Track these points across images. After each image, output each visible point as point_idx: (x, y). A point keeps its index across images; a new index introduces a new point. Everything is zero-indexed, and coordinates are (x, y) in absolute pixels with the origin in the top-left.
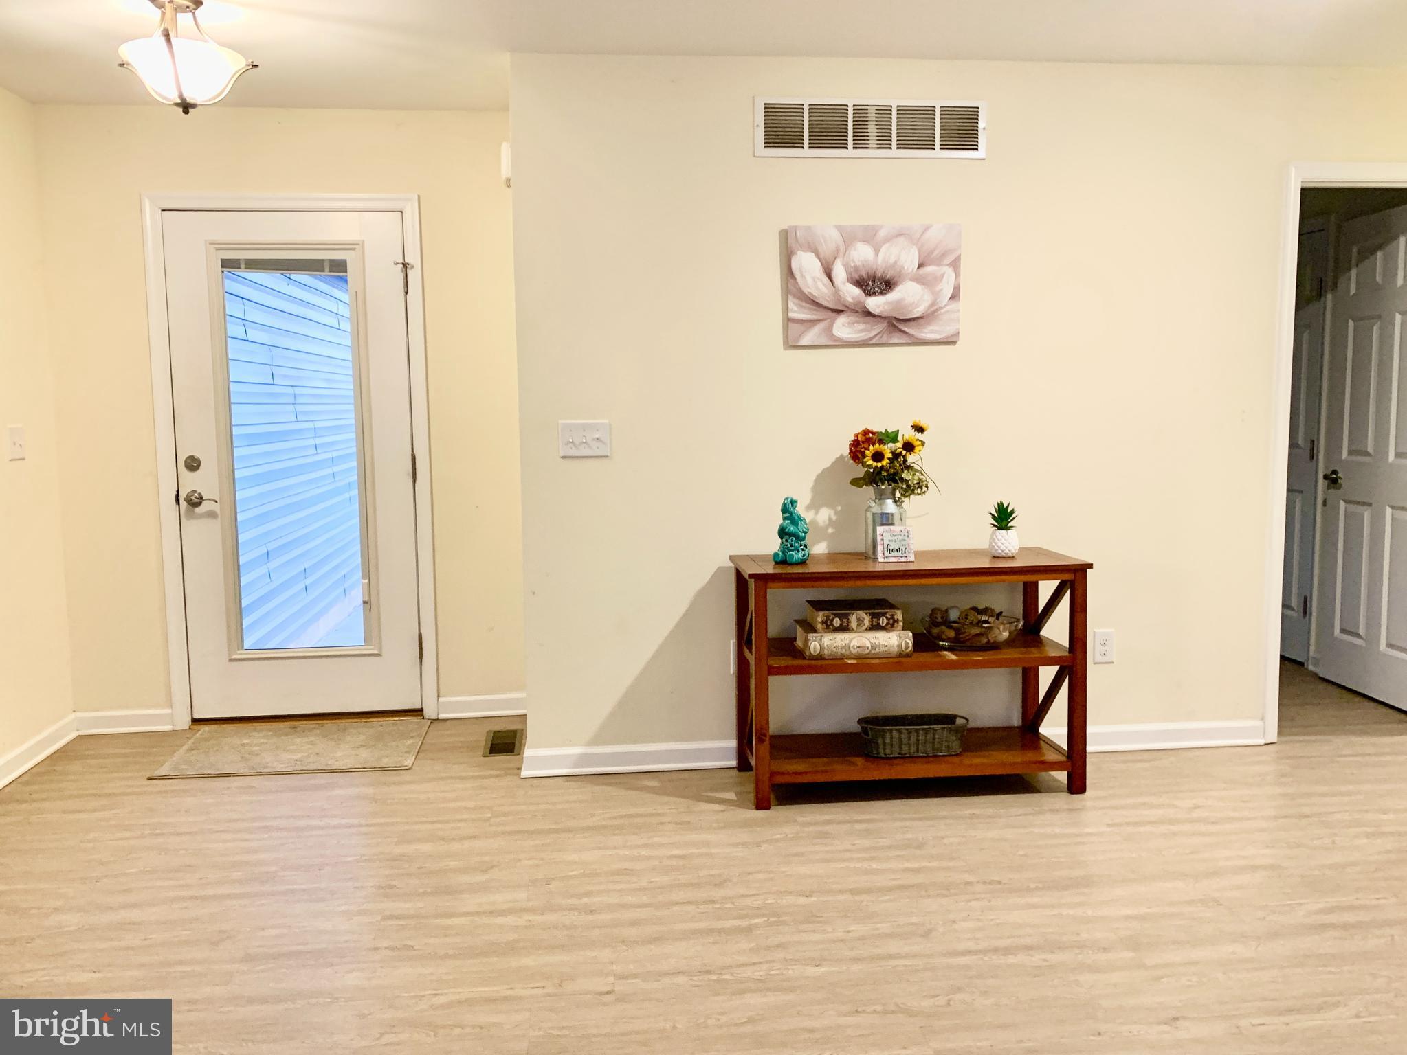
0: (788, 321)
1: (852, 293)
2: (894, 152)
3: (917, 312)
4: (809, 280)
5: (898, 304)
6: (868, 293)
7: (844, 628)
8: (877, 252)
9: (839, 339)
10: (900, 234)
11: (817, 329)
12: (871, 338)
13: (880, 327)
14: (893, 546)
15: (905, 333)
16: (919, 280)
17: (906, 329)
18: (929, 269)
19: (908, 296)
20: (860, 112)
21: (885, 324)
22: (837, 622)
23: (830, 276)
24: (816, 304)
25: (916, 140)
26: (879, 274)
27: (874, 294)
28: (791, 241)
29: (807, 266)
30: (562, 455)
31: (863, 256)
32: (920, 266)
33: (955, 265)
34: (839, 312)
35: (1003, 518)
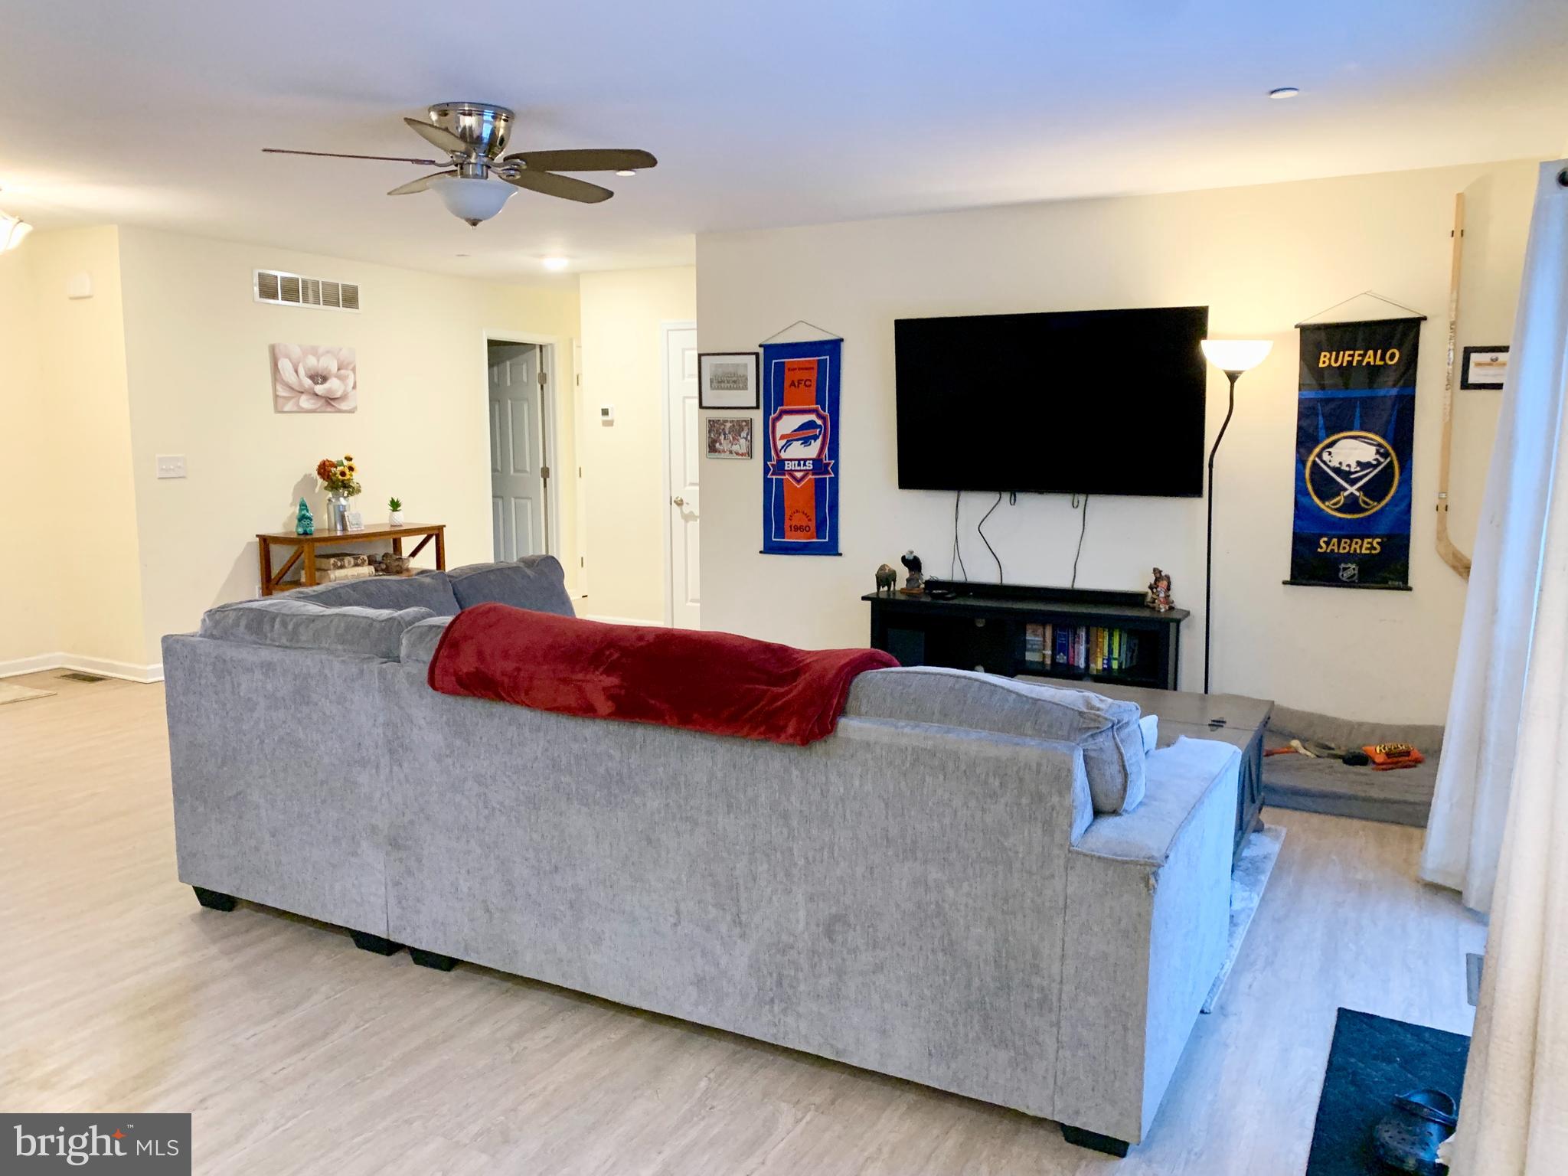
0: (276, 397)
1: (308, 382)
2: (321, 306)
3: (338, 395)
4: (287, 375)
5: (329, 390)
6: (316, 383)
7: (342, 567)
8: (318, 361)
9: (303, 408)
10: (328, 352)
11: (293, 400)
12: (317, 409)
13: (321, 402)
14: (354, 522)
15: (333, 406)
16: (339, 377)
17: (333, 403)
18: (342, 372)
19: (334, 385)
20: (305, 282)
21: (323, 400)
22: (339, 564)
23: (296, 372)
24: (292, 388)
25: (331, 300)
26: (320, 373)
27: (318, 383)
28: (277, 351)
29: (285, 365)
30: (158, 476)
31: (312, 361)
32: (339, 369)
33: (354, 370)
34: (302, 393)
35: (395, 505)
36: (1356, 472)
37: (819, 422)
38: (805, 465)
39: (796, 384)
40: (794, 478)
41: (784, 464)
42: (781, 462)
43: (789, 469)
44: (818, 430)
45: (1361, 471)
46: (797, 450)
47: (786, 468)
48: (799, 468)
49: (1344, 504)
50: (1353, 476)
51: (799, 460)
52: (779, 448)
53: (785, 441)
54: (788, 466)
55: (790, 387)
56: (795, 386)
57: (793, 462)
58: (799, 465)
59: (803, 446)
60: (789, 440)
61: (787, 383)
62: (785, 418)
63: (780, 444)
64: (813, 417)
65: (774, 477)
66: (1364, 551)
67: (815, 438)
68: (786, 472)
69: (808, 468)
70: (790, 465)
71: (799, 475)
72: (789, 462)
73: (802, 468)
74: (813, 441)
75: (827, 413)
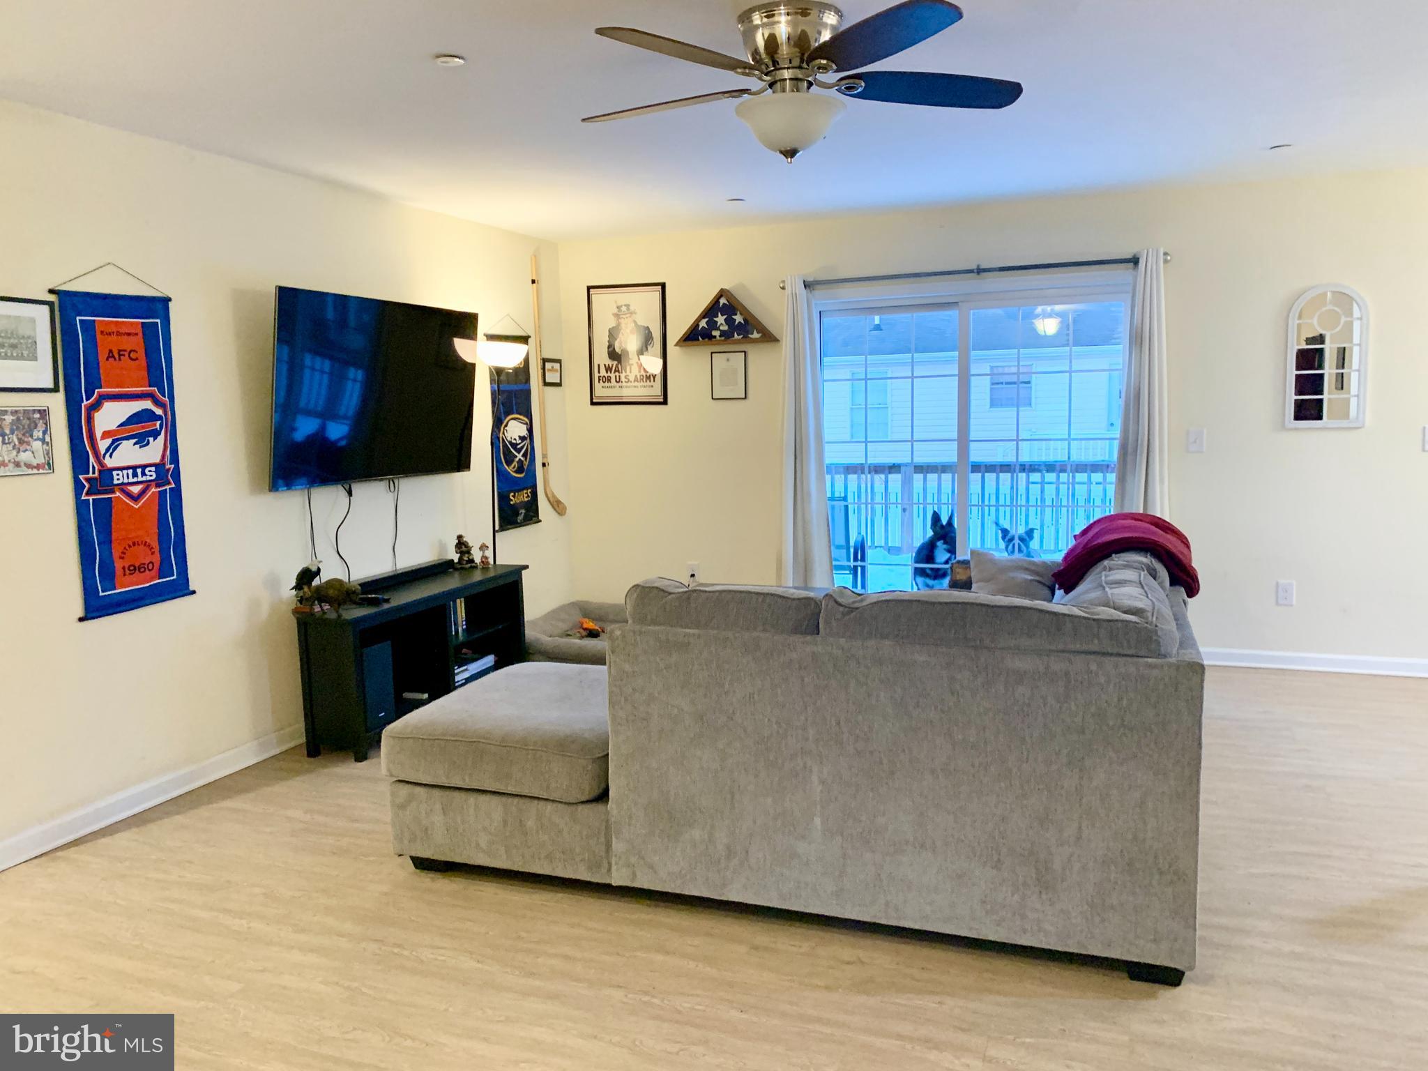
36: (520, 444)
37: (159, 412)
38: (143, 474)
39: (117, 356)
40: (129, 495)
41: (112, 475)
42: (107, 473)
43: (120, 482)
44: (159, 422)
45: (522, 442)
46: (128, 454)
47: (116, 482)
48: (135, 480)
49: (518, 467)
50: (519, 447)
51: (134, 468)
52: (103, 451)
53: (109, 441)
54: (118, 478)
55: (107, 359)
56: (115, 359)
57: (125, 472)
58: (135, 475)
59: (138, 446)
60: (116, 440)
61: (102, 356)
62: (108, 406)
63: (103, 445)
64: (147, 404)
65: (91, 498)
66: (526, 499)
67: (155, 434)
68: (116, 488)
69: (149, 478)
70: (120, 477)
71: (136, 490)
72: (119, 472)
73: (140, 479)
74: (151, 439)
75: (167, 399)
